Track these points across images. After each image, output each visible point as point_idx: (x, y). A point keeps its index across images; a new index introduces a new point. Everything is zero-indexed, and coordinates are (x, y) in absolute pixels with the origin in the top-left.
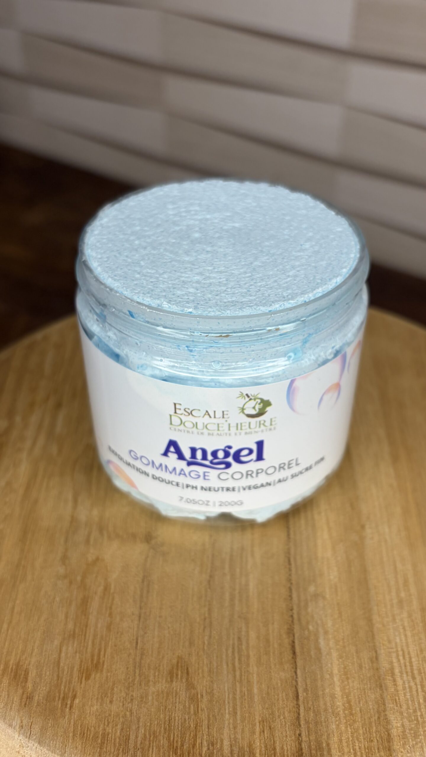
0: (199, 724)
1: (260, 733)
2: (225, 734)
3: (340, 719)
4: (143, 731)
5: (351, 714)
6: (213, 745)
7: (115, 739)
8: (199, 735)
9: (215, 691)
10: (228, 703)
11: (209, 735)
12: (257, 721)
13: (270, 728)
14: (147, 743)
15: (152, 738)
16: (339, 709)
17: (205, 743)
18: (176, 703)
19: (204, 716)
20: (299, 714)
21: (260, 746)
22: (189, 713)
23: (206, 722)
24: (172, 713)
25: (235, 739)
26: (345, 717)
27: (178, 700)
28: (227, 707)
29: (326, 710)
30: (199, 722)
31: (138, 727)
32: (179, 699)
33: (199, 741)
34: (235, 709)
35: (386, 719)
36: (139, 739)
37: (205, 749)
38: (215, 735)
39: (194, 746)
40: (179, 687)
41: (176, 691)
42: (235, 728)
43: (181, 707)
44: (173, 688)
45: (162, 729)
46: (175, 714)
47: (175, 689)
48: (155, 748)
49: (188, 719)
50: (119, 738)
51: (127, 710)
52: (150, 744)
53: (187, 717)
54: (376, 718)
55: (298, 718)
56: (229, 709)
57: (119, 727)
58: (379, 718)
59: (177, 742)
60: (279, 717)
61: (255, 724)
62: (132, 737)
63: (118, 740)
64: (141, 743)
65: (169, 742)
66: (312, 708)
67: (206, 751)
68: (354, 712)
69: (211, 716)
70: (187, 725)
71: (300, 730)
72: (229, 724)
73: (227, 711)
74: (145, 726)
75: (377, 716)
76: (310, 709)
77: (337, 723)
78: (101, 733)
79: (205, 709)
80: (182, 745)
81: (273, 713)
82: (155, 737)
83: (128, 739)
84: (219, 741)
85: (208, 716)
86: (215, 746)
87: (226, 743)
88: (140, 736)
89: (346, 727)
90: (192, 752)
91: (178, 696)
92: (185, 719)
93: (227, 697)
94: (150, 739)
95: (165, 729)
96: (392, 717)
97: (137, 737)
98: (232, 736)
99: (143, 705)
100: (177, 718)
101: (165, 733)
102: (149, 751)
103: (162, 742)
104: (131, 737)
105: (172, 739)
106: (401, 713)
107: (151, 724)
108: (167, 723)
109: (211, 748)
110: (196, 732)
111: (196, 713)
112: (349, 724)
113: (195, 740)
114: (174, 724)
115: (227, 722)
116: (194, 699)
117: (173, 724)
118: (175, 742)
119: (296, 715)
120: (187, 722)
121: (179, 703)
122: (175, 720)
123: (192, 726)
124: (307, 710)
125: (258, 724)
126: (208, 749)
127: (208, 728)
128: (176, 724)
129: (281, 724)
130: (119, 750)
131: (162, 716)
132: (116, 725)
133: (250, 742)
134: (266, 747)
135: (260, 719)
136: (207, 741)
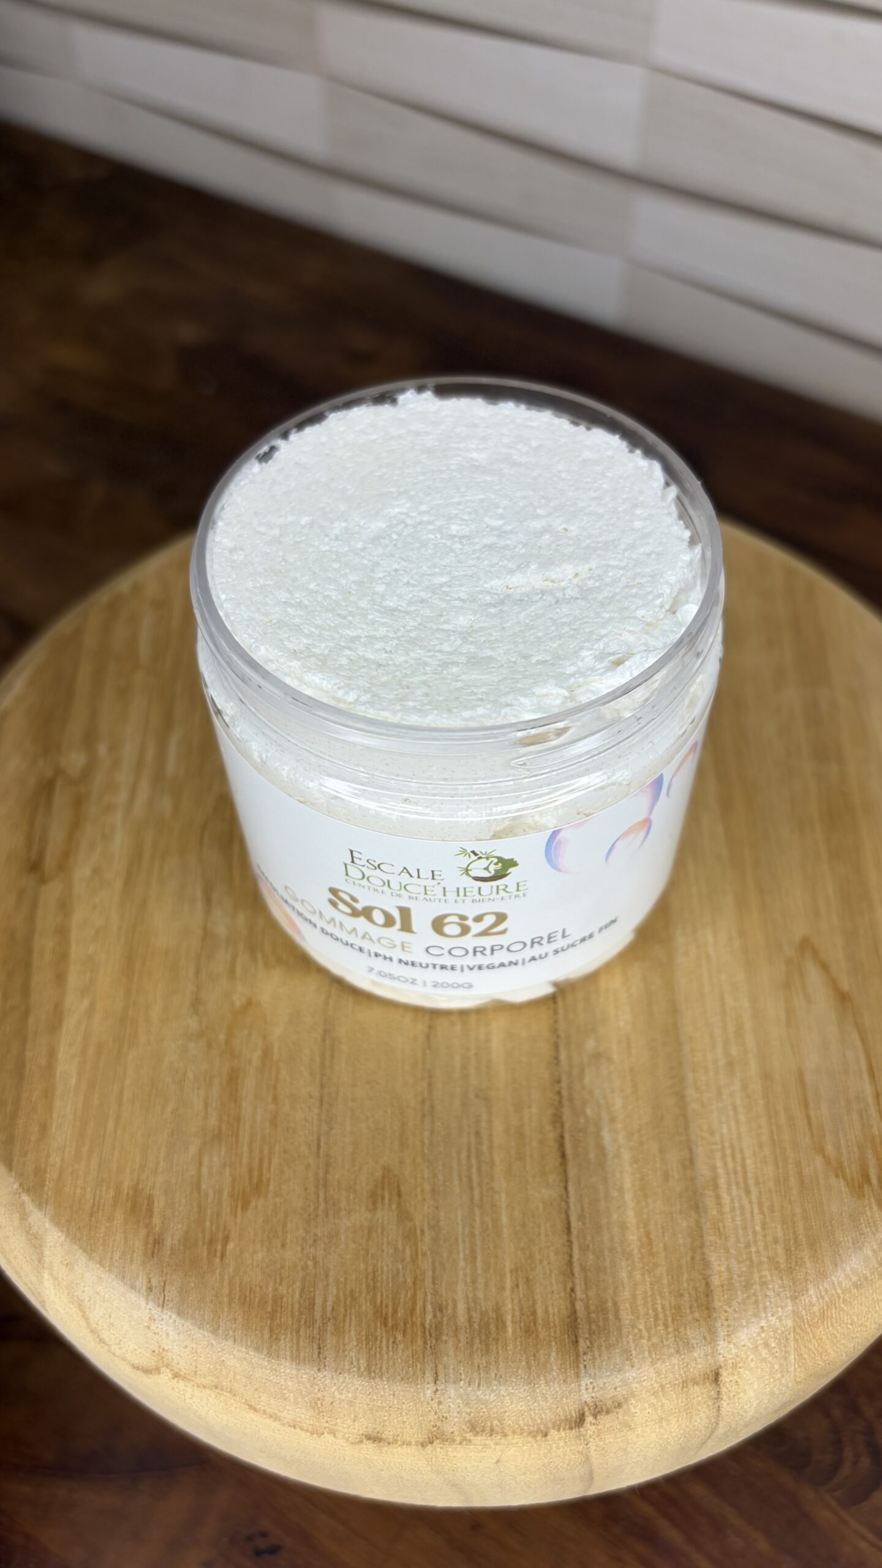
0: (419, 1277)
1: (513, 1289)
2: (459, 1293)
3: (633, 1262)
4: (335, 1291)
5: (651, 1254)
6: (441, 1310)
7: (293, 1305)
8: (420, 1295)
9: (442, 1223)
10: (464, 1241)
11: (435, 1293)
12: (507, 1270)
13: (527, 1279)
14: (342, 1309)
15: (348, 1302)
16: (632, 1246)
17: (429, 1307)
18: (383, 1244)
19: (425, 1264)
20: (571, 1256)
21: (513, 1310)
22: (403, 1260)
23: (430, 1273)
24: (377, 1261)
25: (475, 1300)
26: (641, 1259)
27: (385, 1239)
28: (461, 1248)
29: (612, 1249)
30: (419, 1273)
31: (328, 1285)
32: (388, 1237)
33: (419, 1304)
34: (473, 1252)
35: (703, 1259)
36: (329, 1303)
37: (429, 1317)
38: (444, 1294)
39: (413, 1310)
40: (386, 1218)
41: (382, 1224)
42: (474, 1282)
43: (391, 1251)
44: (378, 1220)
45: (364, 1286)
46: (382, 1262)
47: (380, 1221)
48: (353, 1317)
49: (403, 1269)
50: (299, 1303)
51: (309, 1259)
52: (346, 1311)
53: (400, 1267)
54: (689, 1258)
55: (570, 1263)
56: (464, 1251)
57: (298, 1284)
58: (693, 1258)
59: (387, 1306)
60: (541, 1262)
61: (505, 1274)
62: (319, 1301)
63: (296, 1306)
64: (333, 1310)
65: (375, 1307)
66: (591, 1246)
67: (431, 1320)
68: (655, 1250)
69: (437, 1264)
70: (401, 1279)
71: (573, 1282)
72: (465, 1275)
73: (461, 1255)
74: (337, 1282)
75: (690, 1255)
76: (588, 1247)
77: (629, 1268)
78: (270, 1296)
79: (428, 1253)
80: (395, 1311)
81: (531, 1256)
82: (353, 1299)
83: (312, 1304)
84: (450, 1302)
85: (433, 1263)
86: (444, 1311)
87: (461, 1307)
88: (330, 1300)
89: (643, 1275)
90: (410, 1322)
91: (385, 1233)
92: (398, 1270)
93: (460, 1232)
94: (345, 1302)
95: (368, 1286)
96: (713, 1258)
97: (325, 1301)
98: (471, 1295)
99: (332, 1249)
100: (385, 1268)
101: (368, 1292)
102: (344, 1321)
103: (364, 1308)
104: (317, 1301)
105: (379, 1301)
106: (727, 1250)
107: (346, 1279)
108: (370, 1277)
109: (438, 1314)
110: (415, 1290)
111: (414, 1259)
112: (648, 1270)
113: (414, 1303)
114: (382, 1279)
115: (461, 1273)
116: (410, 1236)
117: (379, 1279)
118: (384, 1306)
119: (567, 1257)
120: (401, 1274)
121: (388, 1243)
122: (382, 1272)
123: (409, 1280)
124: (584, 1249)
125: (509, 1274)
126: (435, 1316)
127: (434, 1283)
128: (385, 1278)
129: (545, 1274)
130: (299, 1321)
131: (362, 1266)
132: (294, 1283)
133: (497, 1303)
134: (521, 1309)
135: (513, 1266)
136: (432, 1304)
